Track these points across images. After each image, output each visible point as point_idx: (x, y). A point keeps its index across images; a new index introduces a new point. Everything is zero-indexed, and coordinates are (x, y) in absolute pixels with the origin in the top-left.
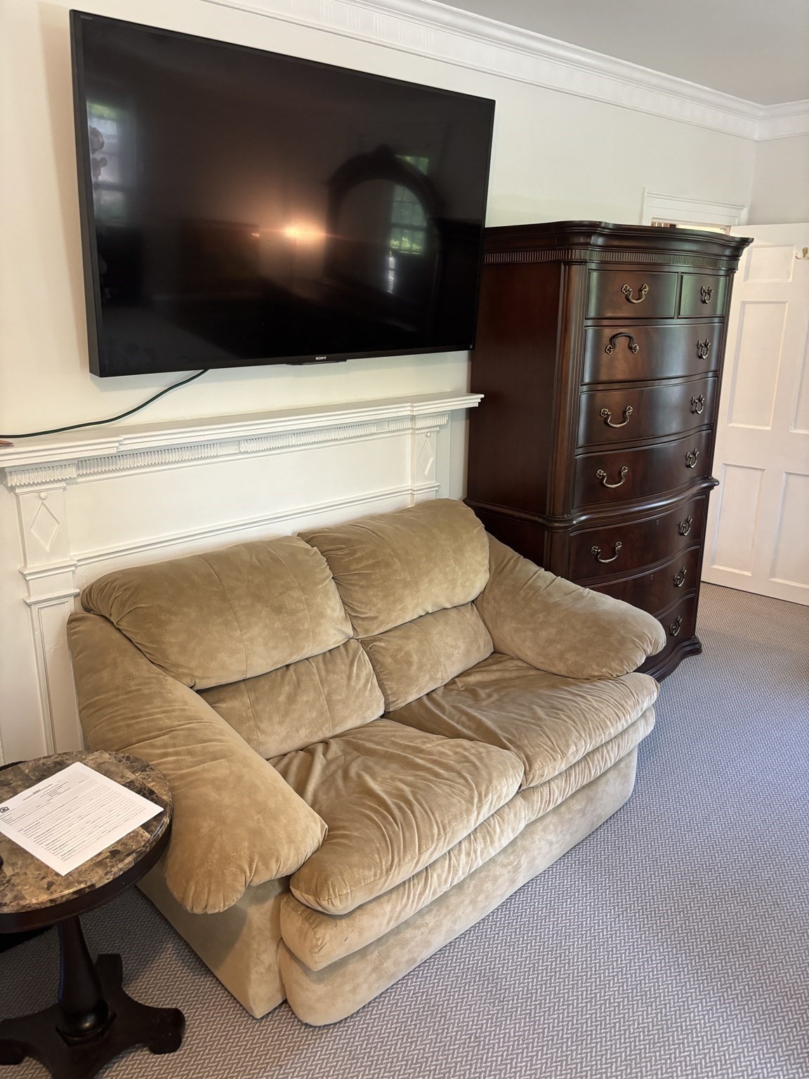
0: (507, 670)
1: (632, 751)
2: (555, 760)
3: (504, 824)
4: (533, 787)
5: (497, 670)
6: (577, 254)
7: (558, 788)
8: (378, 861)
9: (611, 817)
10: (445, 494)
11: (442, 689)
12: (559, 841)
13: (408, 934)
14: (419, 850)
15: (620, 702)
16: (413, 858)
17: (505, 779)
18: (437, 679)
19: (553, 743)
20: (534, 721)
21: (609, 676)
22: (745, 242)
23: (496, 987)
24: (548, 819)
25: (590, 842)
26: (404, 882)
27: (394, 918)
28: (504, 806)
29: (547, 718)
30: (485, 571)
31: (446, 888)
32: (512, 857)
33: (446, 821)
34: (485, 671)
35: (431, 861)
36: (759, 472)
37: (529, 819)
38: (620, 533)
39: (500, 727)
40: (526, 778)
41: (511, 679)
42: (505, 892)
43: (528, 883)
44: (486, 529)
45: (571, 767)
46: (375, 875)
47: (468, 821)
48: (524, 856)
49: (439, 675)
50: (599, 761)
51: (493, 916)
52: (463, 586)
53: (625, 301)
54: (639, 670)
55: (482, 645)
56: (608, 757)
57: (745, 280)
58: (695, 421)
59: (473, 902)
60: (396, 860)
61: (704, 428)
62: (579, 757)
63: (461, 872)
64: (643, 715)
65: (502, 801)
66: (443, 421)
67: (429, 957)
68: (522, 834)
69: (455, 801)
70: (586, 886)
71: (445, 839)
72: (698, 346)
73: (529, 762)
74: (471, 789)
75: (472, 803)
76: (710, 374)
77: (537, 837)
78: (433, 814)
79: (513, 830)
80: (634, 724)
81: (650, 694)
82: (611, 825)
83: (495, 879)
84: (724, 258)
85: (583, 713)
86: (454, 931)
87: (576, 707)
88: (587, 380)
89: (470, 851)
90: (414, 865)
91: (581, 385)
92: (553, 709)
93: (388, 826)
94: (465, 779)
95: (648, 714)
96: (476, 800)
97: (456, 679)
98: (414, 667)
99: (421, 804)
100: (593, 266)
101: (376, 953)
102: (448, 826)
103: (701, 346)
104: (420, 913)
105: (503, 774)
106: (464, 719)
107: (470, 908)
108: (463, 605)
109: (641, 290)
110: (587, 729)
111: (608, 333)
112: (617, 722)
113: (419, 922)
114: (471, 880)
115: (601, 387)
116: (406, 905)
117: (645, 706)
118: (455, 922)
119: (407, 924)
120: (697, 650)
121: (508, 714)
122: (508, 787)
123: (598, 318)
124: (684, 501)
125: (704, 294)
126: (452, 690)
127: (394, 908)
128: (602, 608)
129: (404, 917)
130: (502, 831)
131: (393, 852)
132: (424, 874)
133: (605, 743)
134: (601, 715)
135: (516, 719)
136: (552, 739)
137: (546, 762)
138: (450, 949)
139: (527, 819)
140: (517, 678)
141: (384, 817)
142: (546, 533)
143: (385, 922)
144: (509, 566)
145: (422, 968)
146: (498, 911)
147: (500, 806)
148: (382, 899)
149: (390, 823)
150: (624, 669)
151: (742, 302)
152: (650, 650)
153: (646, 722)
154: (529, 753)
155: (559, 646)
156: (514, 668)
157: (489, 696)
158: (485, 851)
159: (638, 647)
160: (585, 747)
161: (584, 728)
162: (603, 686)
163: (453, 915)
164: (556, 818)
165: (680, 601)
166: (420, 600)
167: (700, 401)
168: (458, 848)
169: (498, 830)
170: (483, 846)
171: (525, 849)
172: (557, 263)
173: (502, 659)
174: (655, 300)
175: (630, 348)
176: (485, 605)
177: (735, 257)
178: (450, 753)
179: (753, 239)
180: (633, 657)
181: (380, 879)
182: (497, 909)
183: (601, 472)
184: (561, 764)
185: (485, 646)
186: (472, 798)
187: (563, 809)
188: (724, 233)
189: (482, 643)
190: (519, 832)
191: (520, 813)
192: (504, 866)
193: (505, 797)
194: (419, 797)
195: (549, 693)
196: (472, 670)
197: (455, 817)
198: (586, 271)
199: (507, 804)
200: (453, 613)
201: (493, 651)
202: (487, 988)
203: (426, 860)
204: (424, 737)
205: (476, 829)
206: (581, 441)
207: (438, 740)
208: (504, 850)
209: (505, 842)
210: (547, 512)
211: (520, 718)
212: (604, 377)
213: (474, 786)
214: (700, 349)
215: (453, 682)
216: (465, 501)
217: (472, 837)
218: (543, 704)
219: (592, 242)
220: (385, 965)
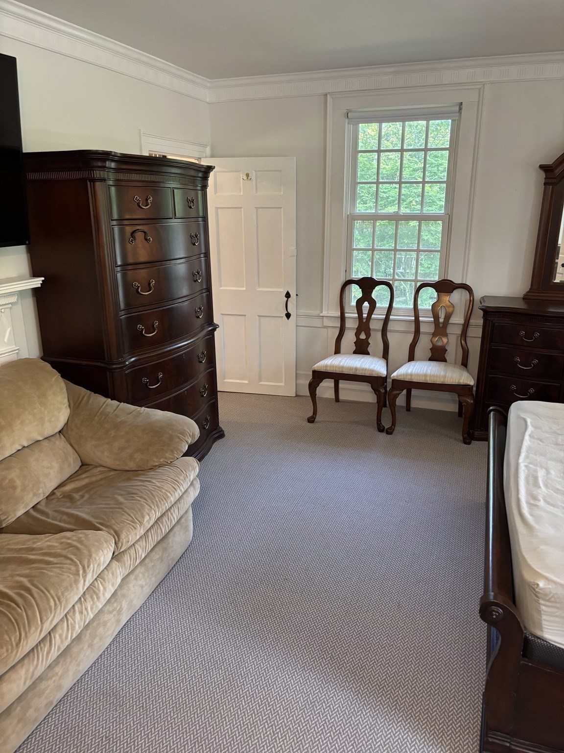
0: (94, 475)
1: (187, 510)
2: (135, 528)
3: (105, 582)
4: (123, 552)
5: (86, 477)
6: (97, 174)
7: (141, 548)
8: (8, 639)
9: (180, 558)
10: (25, 355)
11: (44, 501)
12: (148, 583)
13: (43, 685)
14: (41, 621)
15: (175, 479)
16: (36, 629)
17: (101, 551)
18: (40, 494)
19: (132, 518)
20: (117, 506)
21: (166, 463)
22: (210, 169)
23: (116, 698)
24: (137, 572)
25: (169, 578)
26: (33, 649)
27: (29, 678)
28: (103, 570)
29: (126, 501)
30: (66, 407)
31: (67, 643)
32: (115, 605)
33: (60, 594)
34: (76, 480)
35: (53, 626)
36: (243, 317)
37: (123, 575)
38: (159, 367)
39: (93, 516)
40: (117, 546)
41: (97, 481)
42: (114, 631)
43: (130, 619)
44: (62, 376)
45: (148, 531)
46: (7, 651)
47: (77, 588)
48: (124, 601)
49: (41, 491)
50: (166, 522)
51: (107, 650)
52: (50, 421)
53: (138, 207)
54: (185, 455)
55: (72, 463)
56: (172, 518)
57: (215, 194)
58: (198, 287)
59: (91, 646)
60: (23, 634)
61: (204, 291)
62: (152, 523)
63: (77, 627)
64: (192, 484)
65: (101, 567)
66: (14, 299)
67: (62, 697)
68: (120, 586)
69: (65, 577)
70: (170, 607)
71: (61, 606)
72: (191, 237)
73: (117, 535)
74: (76, 565)
75: (78, 575)
76: (202, 256)
77: (131, 585)
78: (49, 591)
79: (113, 585)
80: (186, 491)
81: (194, 469)
82: (181, 562)
83: (105, 624)
84: (199, 179)
85: (150, 492)
86: (79, 671)
87: (145, 489)
88: (119, 263)
89: (82, 610)
90: (38, 633)
91: (116, 267)
92: (130, 495)
93: (12, 612)
94: (71, 559)
95: (195, 482)
96: (81, 572)
97: (55, 491)
98: (19, 490)
99: (37, 588)
100: (111, 183)
101: (19, 708)
102: (62, 597)
103: (193, 237)
104: (50, 667)
105: (99, 548)
106: (65, 517)
107: (89, 650)
108: (52, 436)
109: (147, 200)
110: (155, 502)
111: (129, 230)
112: (174, 492)
113: (50, 674)
114: (87, 630)
115: (130, 267)
116: (37, 666)
117: (192, 478)
118: (78, 665)
119: (40, 679)
120: (221, 435)
121: (98, 506)
122: (104, 556)
123: (120, 220)
124: (199, 340)
125: (190, 202)
126: (53, 499)
127: (27, 671)
128: (154, 419)
129: (37, 674)
130: (105, 588)
131: (19, 629)
132: (48, 638)
133: (169, 509)
134: (163, 490)
135: (104, 508)
136: (132, 515)
137: (130, 532)
138: (78, 686)
139: (122, 574)
140: (101, 479)
141: (9, 606)
142: (108, 373)
143: (22, 683)
144: (84, 401)
145: (58, 706)
146: (111, 646)
147: (100, 571)
148: (17, 667)
149: (14, 609)
150: (175, 456)
151: (216, 207)
152: (190, 441)
153: (194, 488)
154: (117, 529)
155: (128, 451)
156: (98, 473)
157: (82, 497)
158: (94, 606)
159: (182, 440)
160: (155, 515)
161: (153, 503)
162: (162, 471)
163: (76, 661)
164: (143, 568)
165: (207, 405)
166: (16, 438)
167: (198, 273)
168: (72, 610)
169: (101, 588)
170: (92, 603)
171: (124, 596)
172: (84, 180)
173: (88, 469)
174: (158, 206)
175: (146, 240)
176: (70, 432)
177: (205, 178)
178: (56, 544)
179: (214, 167)
180: (180, 447)
181: (12, 652)
182: (110, 645)
183: (140, 327)
184: (140, 530)
185: (74, 462)
186: (78, 571)
187: (147, 561)
188: (198, 162)
189: (71, 460)
190: (117, 586)
191: (116, 572)
192: (110, 612)
193: (103, 564)
194: (35, 582)
195: (126, 484)
196: (66, 482)
197: (66, 589)
198: (106, 186)
199: (105, 568)
200: (46, 443)
201: (81, 464)
202: (110, 701)
203: (47, 627)
204: (33, 539)
205: (84, 593)
206: (122, 306)
207: (46, 537)
208: (109, 601)
209: (108, 595)
210: (106, 359)
211: (107, 506)
212: (131, 261)
213: (78, 562)
214: (193, 239)
215: (53, 493)
216: (42, 358)
217: (82, 599)
218: (122, 492)
219: (107, 166)
220: (28, 715)
